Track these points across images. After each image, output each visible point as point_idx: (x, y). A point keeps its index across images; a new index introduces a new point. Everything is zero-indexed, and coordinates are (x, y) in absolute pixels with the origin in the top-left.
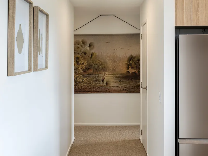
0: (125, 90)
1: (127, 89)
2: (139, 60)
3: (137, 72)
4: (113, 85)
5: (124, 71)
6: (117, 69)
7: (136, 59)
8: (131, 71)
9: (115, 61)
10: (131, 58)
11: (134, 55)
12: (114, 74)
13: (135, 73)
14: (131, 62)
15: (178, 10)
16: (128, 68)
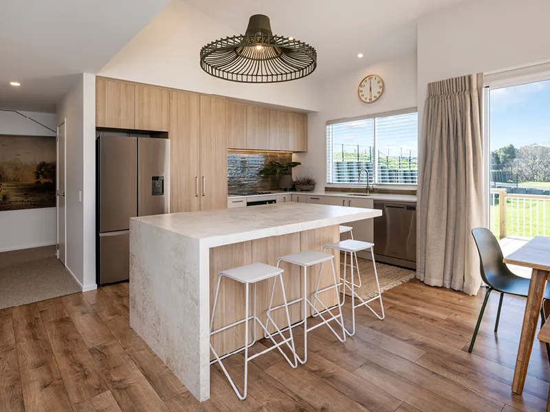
0: (34, 205)
1: (36, 203)
2: (54, 167)
3: (51, 181)
4: (14, 200)
5: (32, 180)
6: (21, 180)
7: (49, 167)
8: (43, 180)
9: (17, 169)
10: (43, 165)
11: (48, 161)
12: (17, 186)
13: (48, 183)
14: (43, 170)
15: (99, 112)
16: (38, 178)
